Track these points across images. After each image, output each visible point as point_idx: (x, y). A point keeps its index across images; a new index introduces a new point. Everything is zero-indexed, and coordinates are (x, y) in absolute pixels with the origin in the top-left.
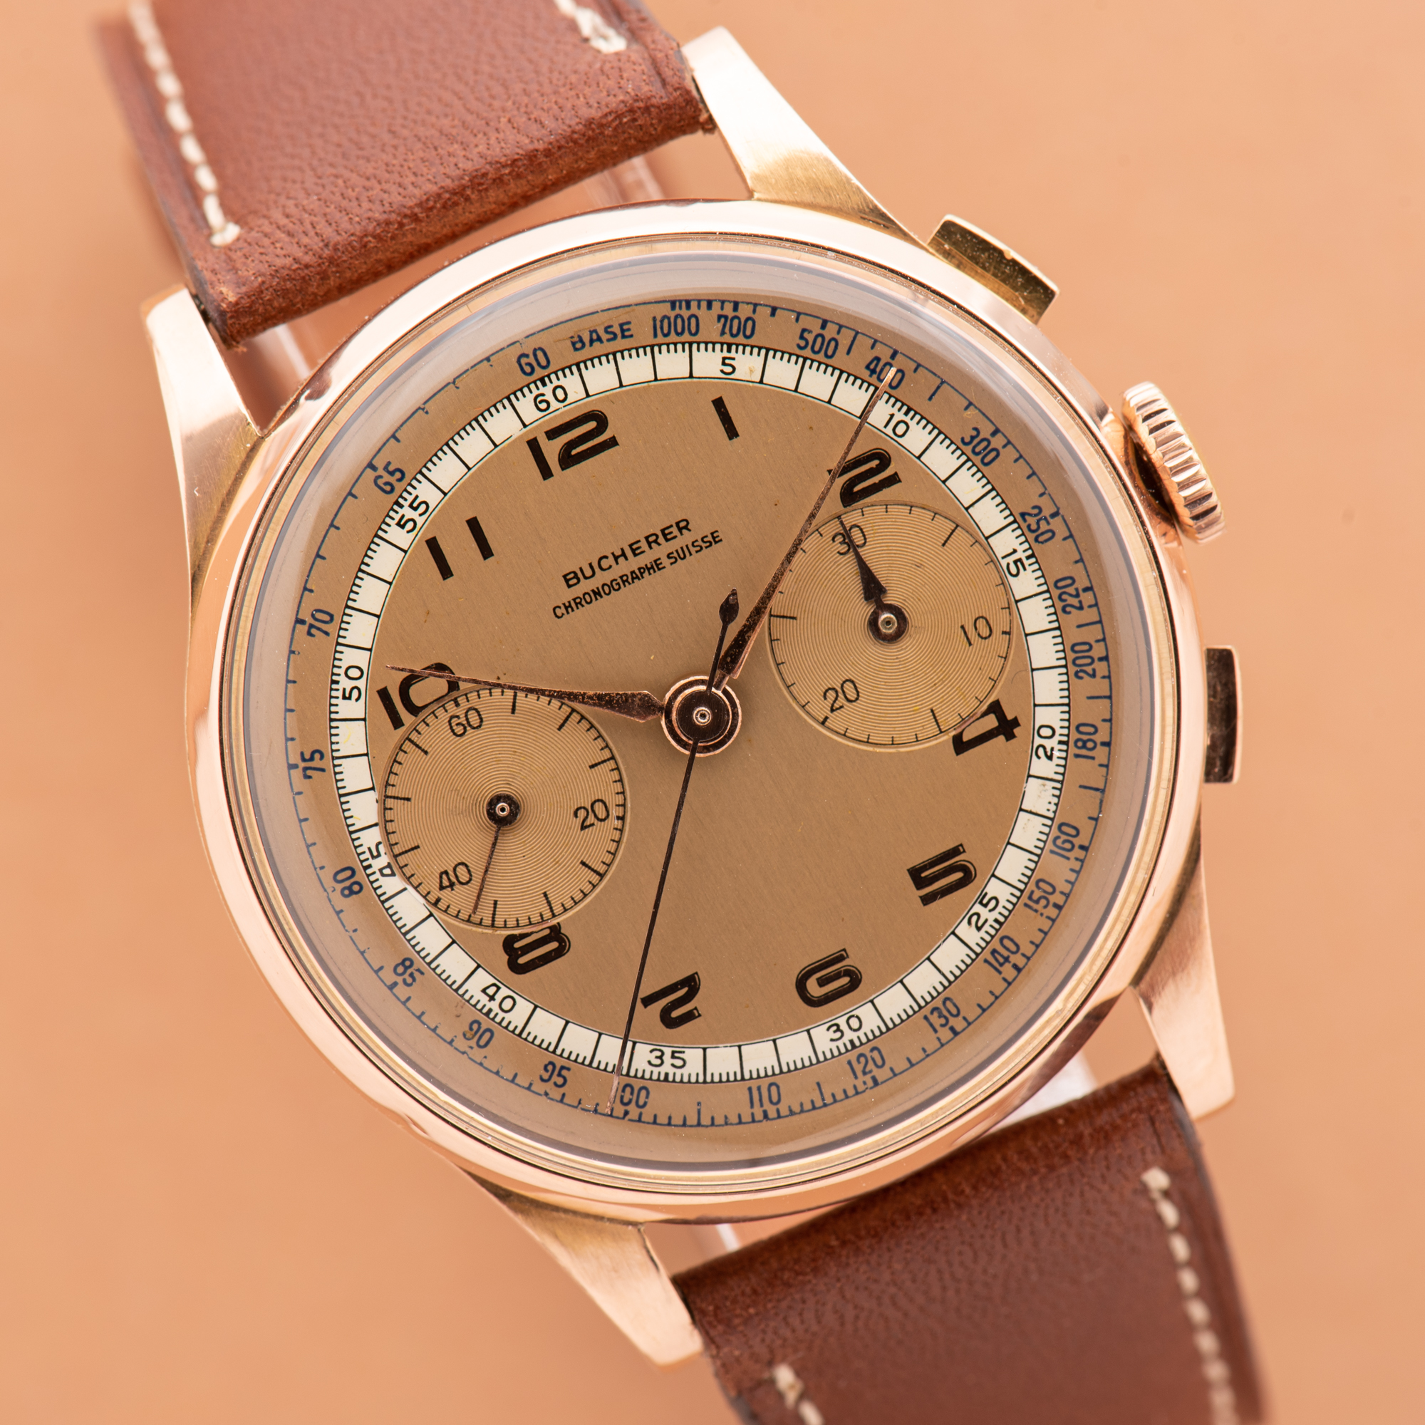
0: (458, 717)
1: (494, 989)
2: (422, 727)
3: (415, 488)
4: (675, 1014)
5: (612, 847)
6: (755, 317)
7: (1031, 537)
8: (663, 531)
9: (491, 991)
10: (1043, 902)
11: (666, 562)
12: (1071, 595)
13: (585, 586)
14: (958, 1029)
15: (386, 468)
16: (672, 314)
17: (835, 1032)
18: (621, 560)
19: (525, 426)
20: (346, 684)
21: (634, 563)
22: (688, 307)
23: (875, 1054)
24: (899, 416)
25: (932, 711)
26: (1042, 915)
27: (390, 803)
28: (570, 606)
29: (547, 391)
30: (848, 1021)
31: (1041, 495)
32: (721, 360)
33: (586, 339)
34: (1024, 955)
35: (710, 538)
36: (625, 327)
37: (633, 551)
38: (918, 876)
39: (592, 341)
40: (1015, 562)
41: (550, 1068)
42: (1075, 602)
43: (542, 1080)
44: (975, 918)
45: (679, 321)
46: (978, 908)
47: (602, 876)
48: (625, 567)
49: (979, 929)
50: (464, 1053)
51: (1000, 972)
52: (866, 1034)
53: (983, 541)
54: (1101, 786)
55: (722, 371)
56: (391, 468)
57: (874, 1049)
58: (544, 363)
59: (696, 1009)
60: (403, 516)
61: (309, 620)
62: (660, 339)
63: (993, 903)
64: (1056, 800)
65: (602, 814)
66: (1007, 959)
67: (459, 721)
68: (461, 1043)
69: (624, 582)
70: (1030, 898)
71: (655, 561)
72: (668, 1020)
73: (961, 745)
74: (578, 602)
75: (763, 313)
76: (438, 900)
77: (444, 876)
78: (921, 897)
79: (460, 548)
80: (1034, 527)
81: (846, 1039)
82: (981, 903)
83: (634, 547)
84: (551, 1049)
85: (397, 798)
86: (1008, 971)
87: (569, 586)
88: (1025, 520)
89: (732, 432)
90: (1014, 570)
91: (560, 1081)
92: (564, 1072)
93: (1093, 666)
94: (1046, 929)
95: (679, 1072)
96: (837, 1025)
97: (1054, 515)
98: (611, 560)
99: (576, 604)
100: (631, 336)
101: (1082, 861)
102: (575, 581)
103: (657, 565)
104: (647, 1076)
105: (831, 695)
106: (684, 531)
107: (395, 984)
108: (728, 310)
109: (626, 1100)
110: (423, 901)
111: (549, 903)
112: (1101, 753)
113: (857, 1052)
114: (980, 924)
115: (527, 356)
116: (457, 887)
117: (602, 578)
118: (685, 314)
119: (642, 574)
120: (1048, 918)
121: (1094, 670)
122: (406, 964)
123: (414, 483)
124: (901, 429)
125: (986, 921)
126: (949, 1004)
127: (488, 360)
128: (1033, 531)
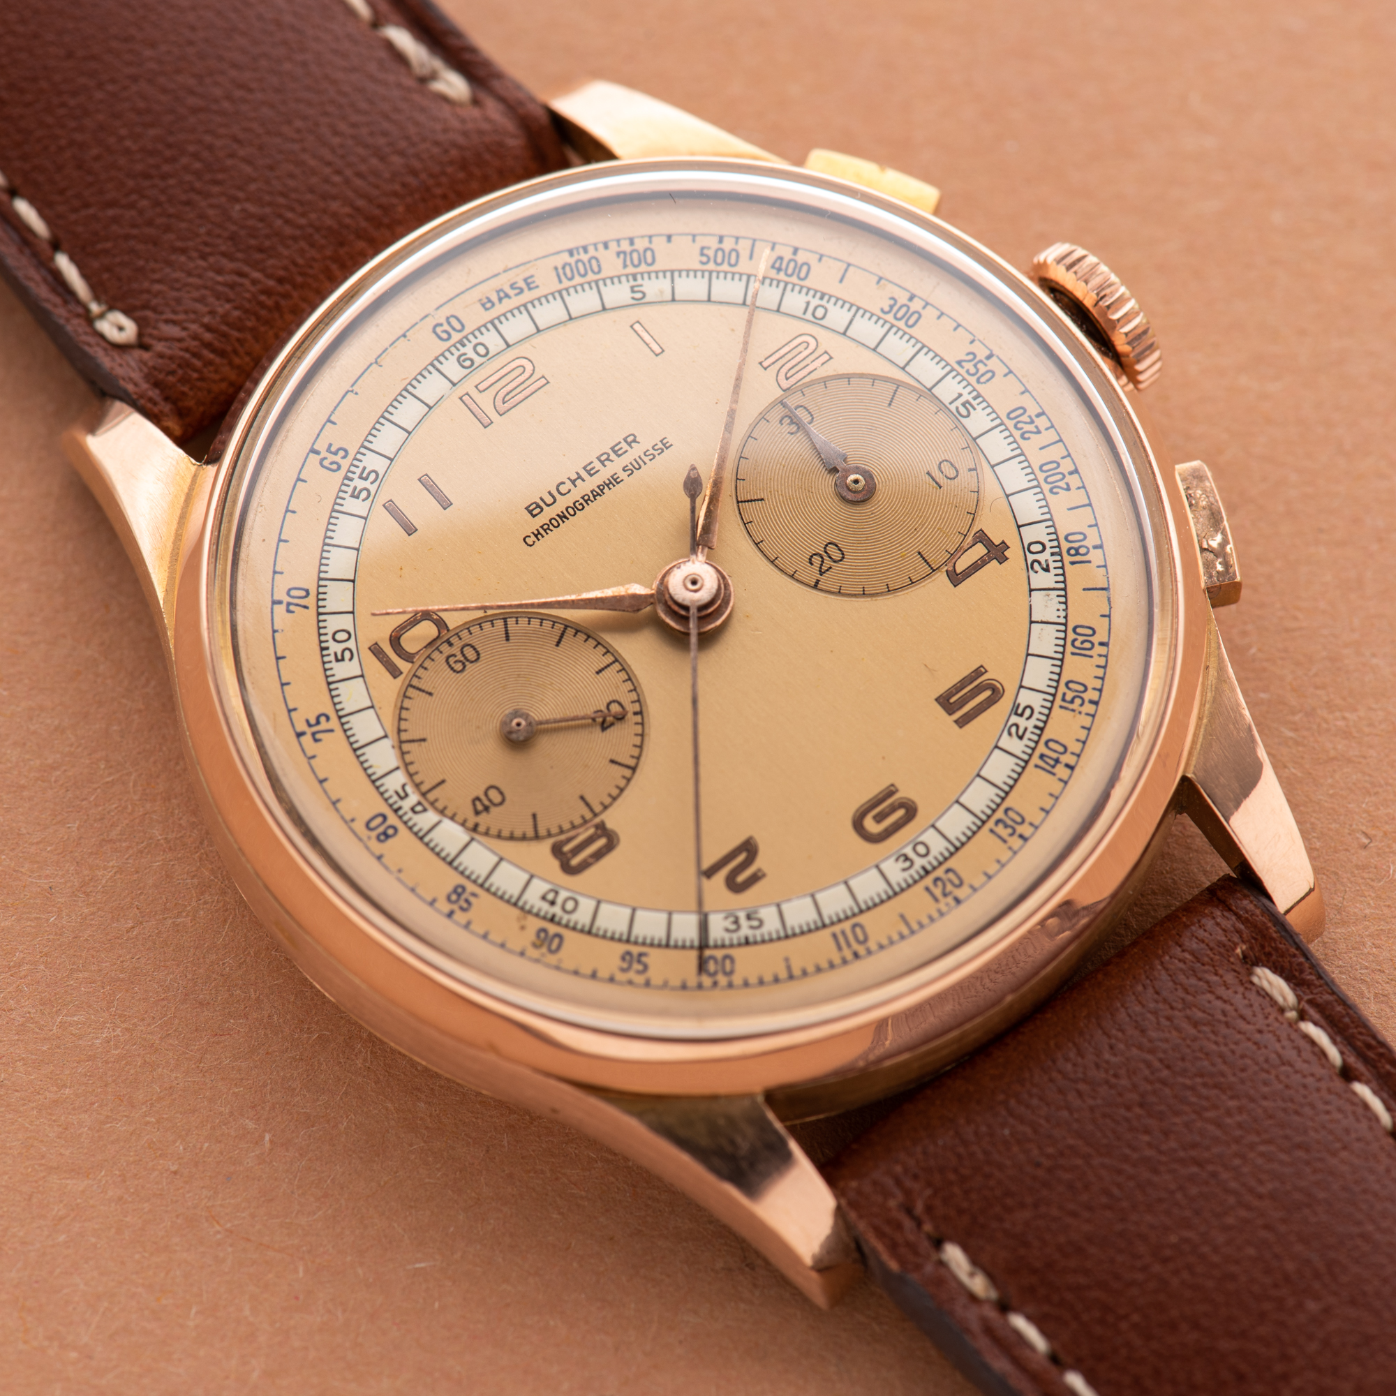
1: (552, 894)
2: (421, 672)
3: (361, 461)
4: (741, 878)
5: (637, 741)
6: (652, 246)
7: (973, 380)
8: (612, 449)
9: (550, 896)
10: (1078, 701)
11: (622, 475)
12: (1026, 423)
14: (1027, 834)
15: (328, 450)
16: (572, 261)
17: (904, 861)
18: (578, 482)
19: (454, 384)
20: (335, 648)
21: (591, 483)
22: (585, 249)
23: (951, 875)
24: (815, 302)
25: (919, 553)
26: (1080, 713)
27: (406, 747)
28: (539, 533)
29: (468, 350)
30: (914, 849)
31: (972, 342)
32: (629, 290)
33: (494, 298)
34: (1073, 753)
35: (660, 445)
36: (529, 281)
37: (588, 472)
38: (946, 702)
39: (500, 300)
40: (964, 405)
41: (627, 957)
42: (1031, 428)
43: (623, 970)
44: (1013, 730)
45: (580, 265)
46: (1014, 719)
47: (634, 769)
48: (585, 488)
49: (1021, 738)
50: (538, 961)
51: (1054, 774)
52: (935, 858)
53: (928, 393)
54: (1104, 585)
55: (633, 298)
56: (333, 449)
57: (948, 871)
58: (458, 326)
59: (759, 870)
60: (355, 488)
61: (286, 599)
62: (566, 283)
63: (1028, 712)
64: (1063, 606)
65: (619, 713)
66: (1057, 761)
67: (456, 659)
68: (533, 953)
69: (586, 501)
70: (1064, 700)
71: (612, 477)
72: (734, 886)
73: (956, 578)
74: (546, 528)
75: (659, 242)
76: (476, 826)
77: (477, 803)
78: (956, 722)
80: (973, 370)
81: (917, 867)
82: (1016, 714)
83: (588, 468)
84: (624, 938)
85: (413, 741)
86: (1061, 771)
87: (534, 516)
88: (962, 367)
90: (964, 412)
91: (640, 967)
92: (643, 959)
93: (1065, 480)
94: (1088, 725)
95: (758, 932)
96: (905, 855)
97: (989, 357)
98: (569, 485)
99: (545, 530)
100: (537, 287)
101: (1106, 656)
102: (538, 510)
103: (615, 480)
104: (727, 942)
105: (817, 560)
106: (633, 444)
107: (452, 912)
108: (625, 246)
109: (712, 970)
110: (461, 828)
111: (587, 804)
112: (1095, 556)
113: (931, 877)
114: (1021, 733)
115: (441, 325)
116: (493, 808)
117: (563, 502)
118: (585, 257)
120: (1088, 714)
121: (1067, 484)
122: (458, 891)
123: (359, 456)
124: (820, 313)
125: (1026, 729)
126: (1011, 814)
127: (404, 336)
128: (973, 375)
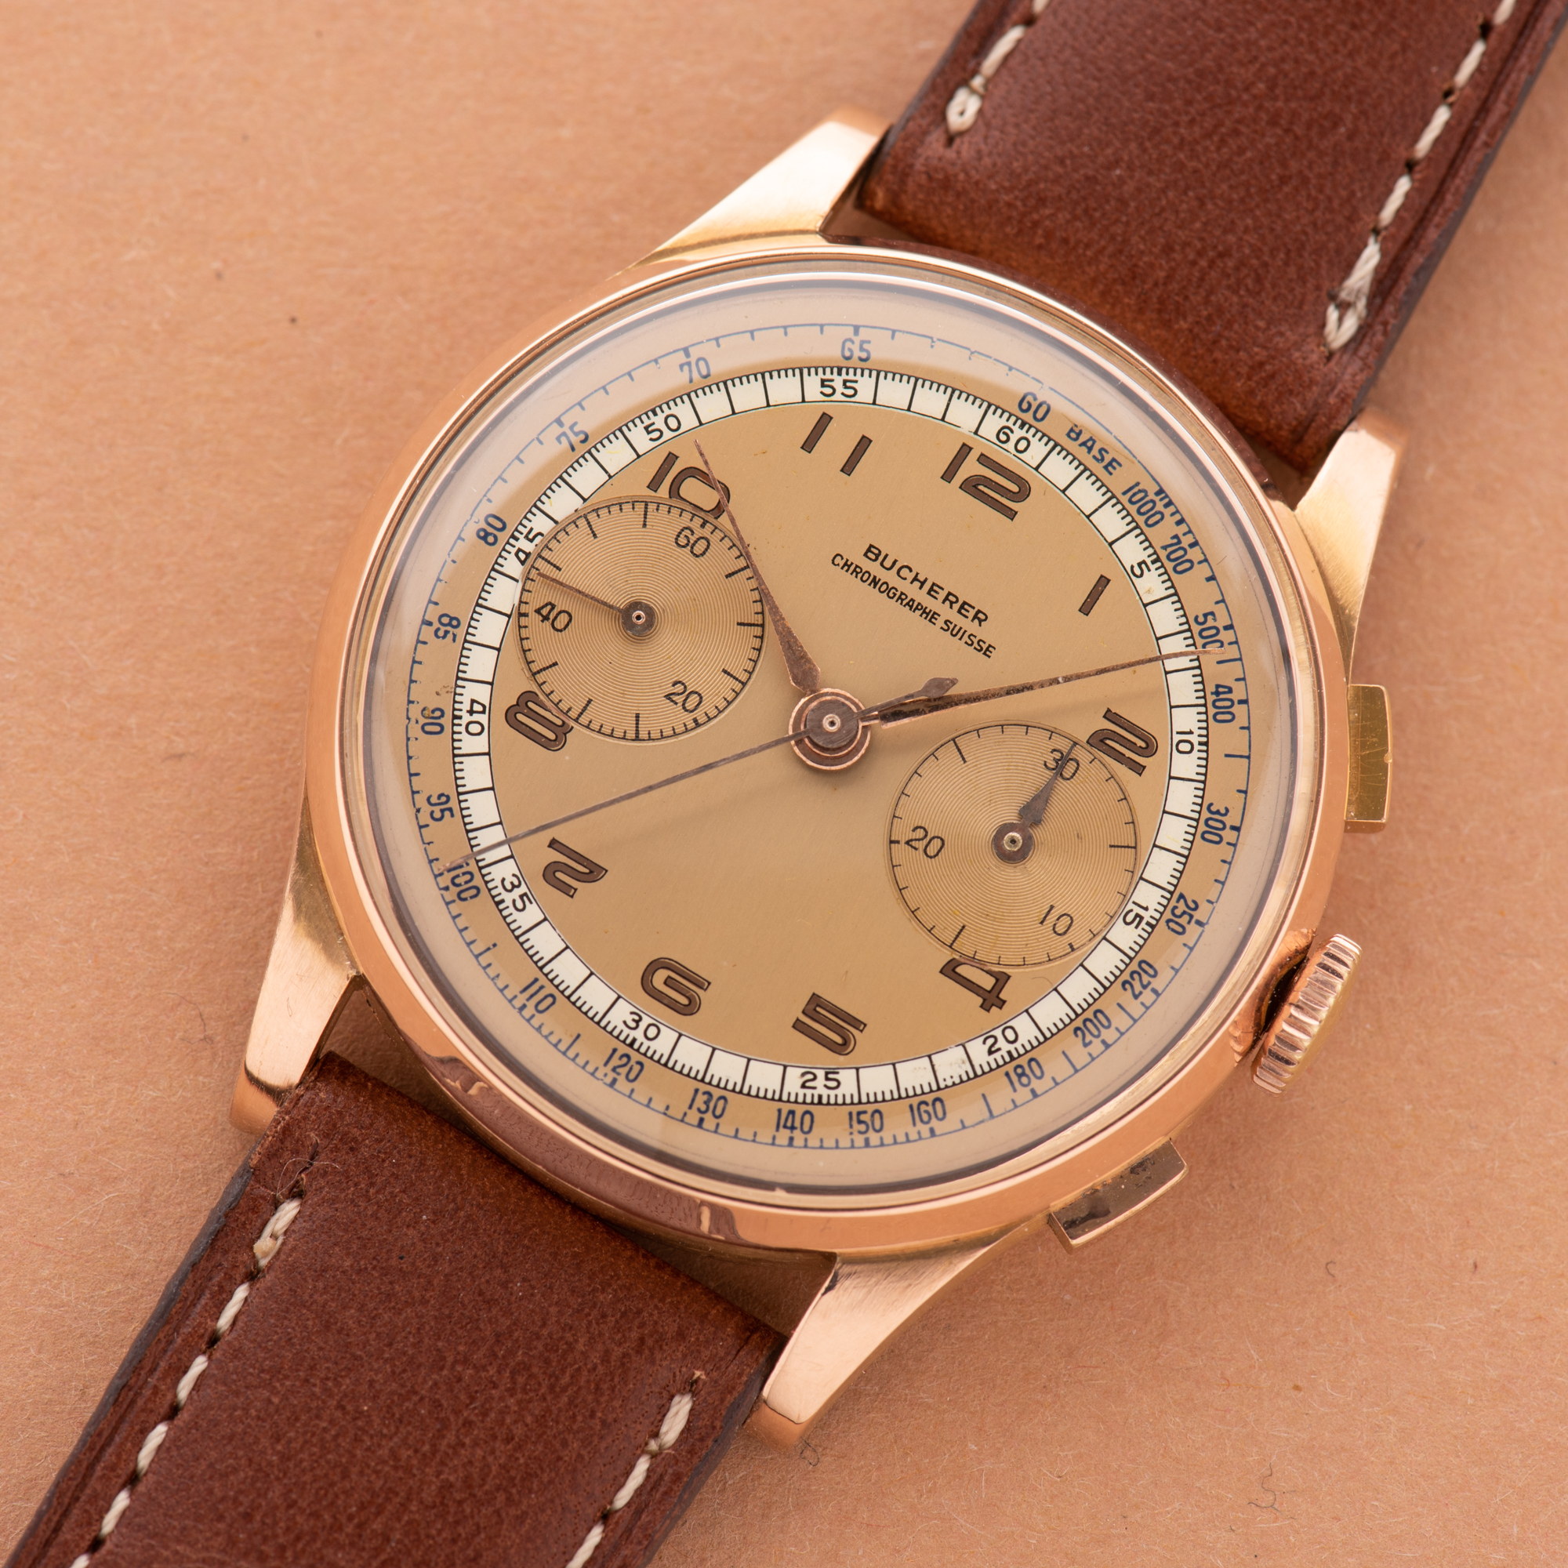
0: (693, 533)
1: (480, 708)
2: (664, 509)
3: (862, 375)
4: (560, 875)
5: (668, 732)
6: (1196, 565)
7: (1168, 915)
8: (965, 603)
9: (477, 707)
10: (863, 1127)
11: (940, 622)
12: (1141, 981)
13: (875, 569)
14: (705, 1125)
15: (862, 342)
16: (1151, 496)
17: (634, 1020)
18: (917, 584)
19: (976, 433)
20: (658, 421)
21: (920, 596)
22: (1167, 506)
23: (637, 1068)
24: (1195, 739)
25: (963, 927)
26: (851, 1133)
27: (582, 522)
28: (849, 566)
29: (1018, 433)
30: (650, 1025)
31: (1209, 901)
32: (1140, 560)
33: (1082, 438)
34: (806, 1140)
35: (985, 647)
36: (1114, 464)
37: (931, 589)
38: (816, 1005)
39: (1084, 444)
40: (1137, 915)
41: (443, 799)
42: (1138, 988)
43: (428, 799)
44: (810, 1077)
45: (1150, 505)
46: (821, 1074)
47: (637, 739)
48: (913, 592)
49: (803, 1086)
50: (408, 718)
51: (778, 1129)
52: (649, 1048)
53: (1137, 876)
54: (995, 1113)
55: (1132, 567)
56: (865, 346)
57: (640, 1063)
58: (1039, 415)
59: (576, 890)
60: (832, 380)
61: (693, 360)
62: (1124, 499)
63: (833, 1084)
64: (957, 1081)
65: (690, 705)
66: (793, 1128)
67: (690, 536)
68: (415, 712)
69: (900, 598)
70: (859, 1113)
71: (935, 613)
72: (550, 873)
73: (950, 970)
74: (857, 571)
75: (1203, 571)
76: (525, 615)
77: (549, 607)
78: (798, 1019)
79: (837, 444)
80: (1178, 912)
81: (633, 1034)
82: (827, 1074)
83: (935, 588)
84: (461, 790)
85: (590, 526)
86: (783, 1136)
87: (866, 555)
88: (1178, 901)
89: (1086, 608)
90: (1129, 918)
91: (437, 815)
92: (447, 813)
93: (1094, 1040)
94: (841, 1145)
95: (511, 910)
96: (641, 1018)
97: (1199, 923)
98: (911, 575)
99: (855, 570)
100: (1111, 474)
101: (920, 1138)
102: (873, 557)
103: (932, 617)
104: (490, 885)
105: (920, 833)
106: (976, 621)
107: (430, 624)
108: (1186, 541)
109: (457, 881)
110: (517, 603)
111: (585, 709)
112: (1023, 1094)
113: (628, 1050)
114: (808, 1084)
115: (1035, 398)
116: (548, 624)
117: (890, 577)
118: (1160, 507)
119: (917, 608)
120: (852, 1141)
121: (1090, 1042)
122: (453, 622)
123: (866, 372)
124: (1185, 747)
125: (814, 1088)
126: (721, 1103)
127: (1011, 368)
128: (1173, 914)
